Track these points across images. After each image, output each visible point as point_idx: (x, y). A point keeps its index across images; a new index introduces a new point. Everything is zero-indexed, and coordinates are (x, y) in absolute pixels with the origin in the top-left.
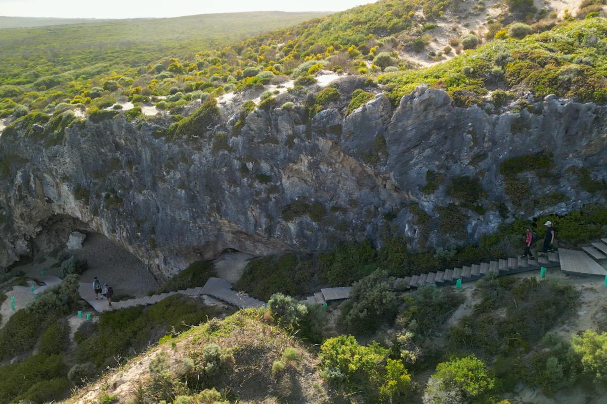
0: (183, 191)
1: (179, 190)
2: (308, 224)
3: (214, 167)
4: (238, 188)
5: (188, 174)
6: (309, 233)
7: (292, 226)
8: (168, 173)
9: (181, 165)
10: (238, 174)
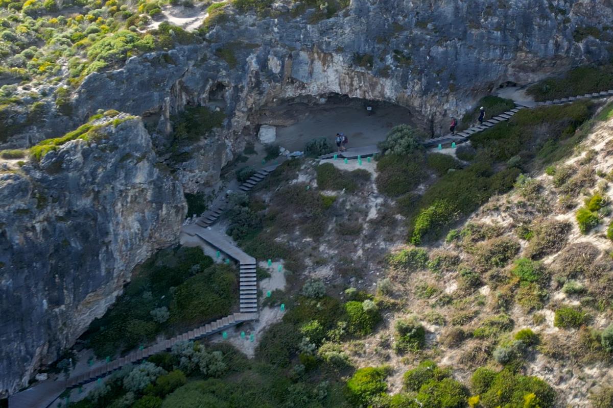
0: (499, 33)
1: (495, 32)
2: (592, 42)
3: (529, 8)
4: (549, 21)
5: (506, 16)
6: (594, 48)
7: (581, 45)
8: (486, 20)
9: (499, 11)
10: (548, 10)
